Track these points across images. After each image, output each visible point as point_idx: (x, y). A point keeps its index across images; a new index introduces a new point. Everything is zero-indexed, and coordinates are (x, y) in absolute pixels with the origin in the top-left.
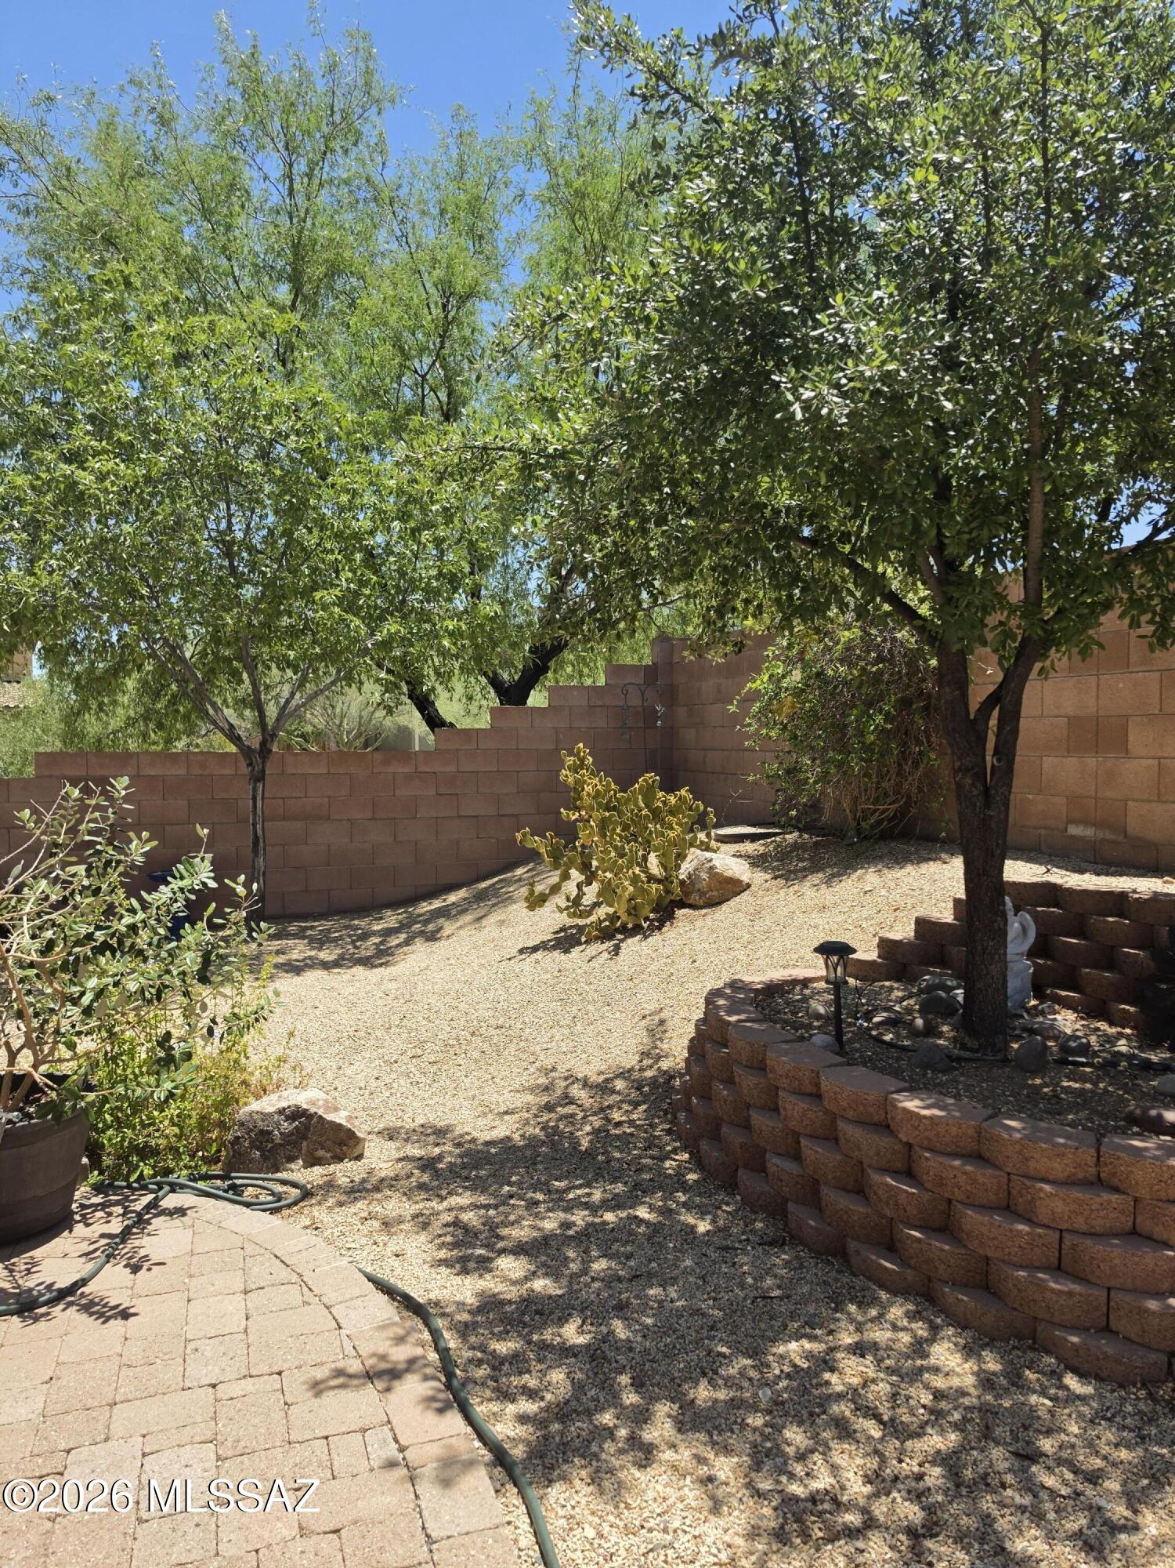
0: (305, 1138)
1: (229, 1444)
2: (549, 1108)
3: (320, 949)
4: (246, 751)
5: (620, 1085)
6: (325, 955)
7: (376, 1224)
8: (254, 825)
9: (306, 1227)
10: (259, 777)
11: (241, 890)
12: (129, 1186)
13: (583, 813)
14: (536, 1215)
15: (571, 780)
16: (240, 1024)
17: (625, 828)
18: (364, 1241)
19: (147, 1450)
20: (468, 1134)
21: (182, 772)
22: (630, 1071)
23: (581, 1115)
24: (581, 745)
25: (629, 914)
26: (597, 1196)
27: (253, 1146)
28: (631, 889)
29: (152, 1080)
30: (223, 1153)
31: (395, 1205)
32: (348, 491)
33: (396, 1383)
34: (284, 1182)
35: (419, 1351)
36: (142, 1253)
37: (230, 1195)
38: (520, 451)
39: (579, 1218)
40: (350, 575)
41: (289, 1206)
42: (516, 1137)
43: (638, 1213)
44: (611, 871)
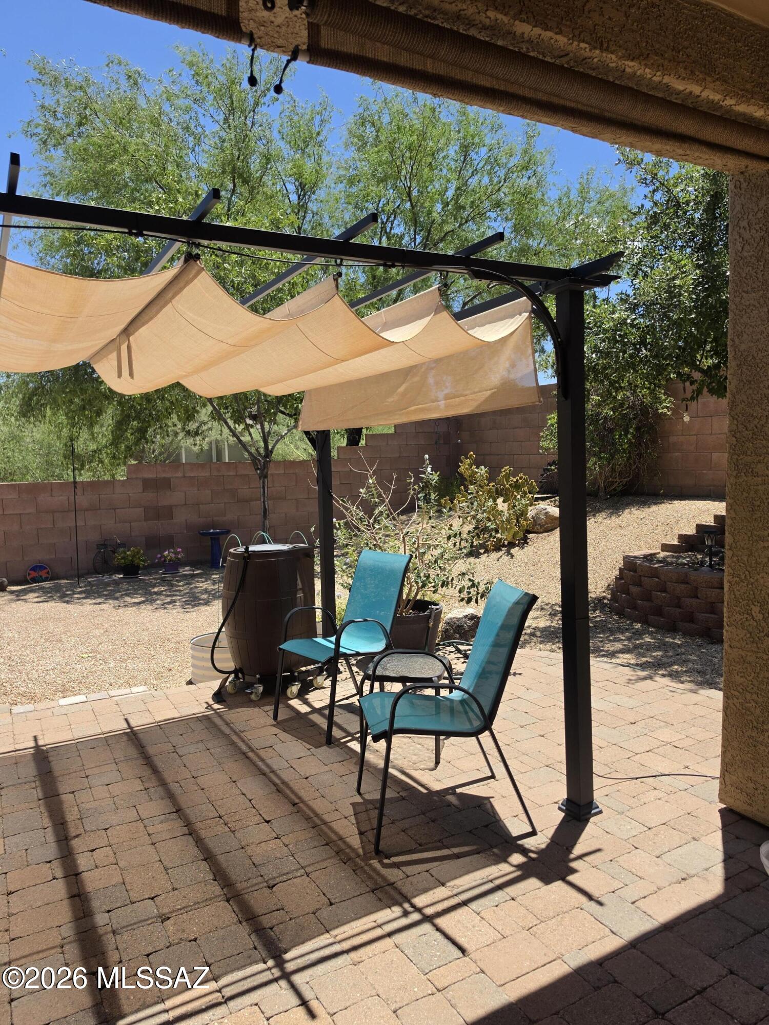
8: (264, 502)
10: (264, 476)
21: (208, 474)
24: (472, 453)
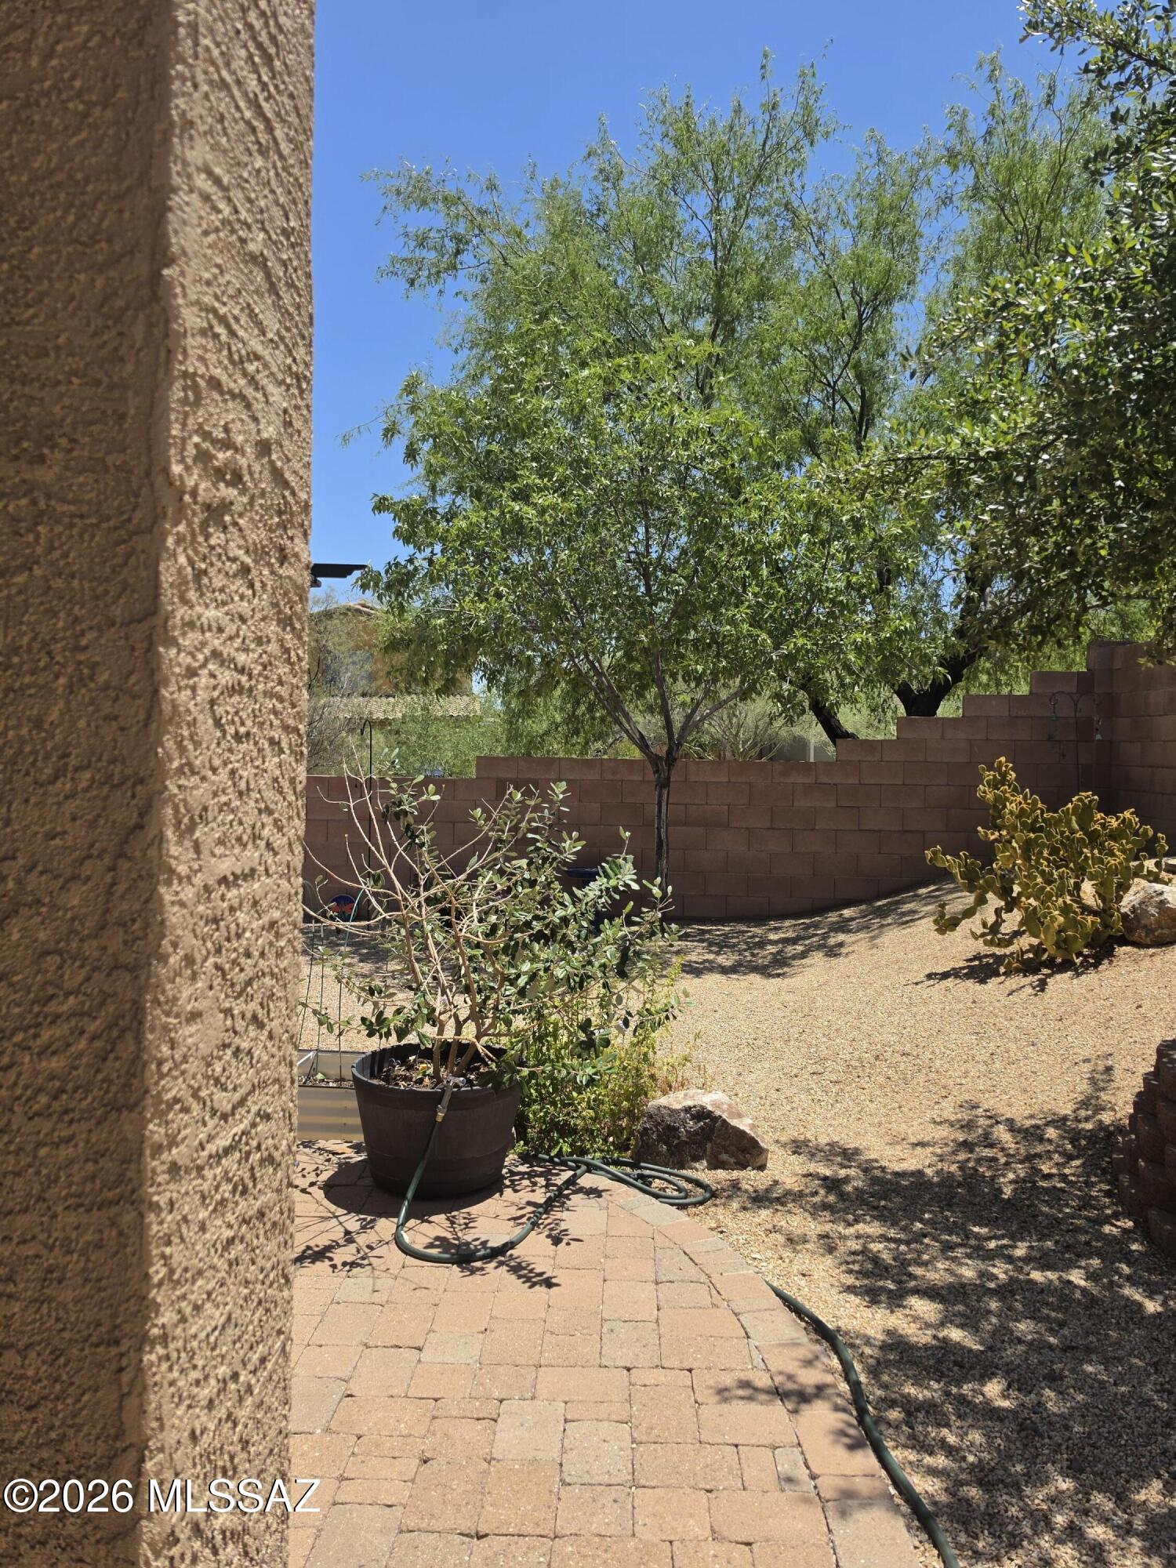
0: (710, 1139)
1: (643, 1429)
2: (967, 1146)
3: (718, 953)
4: (654, 759)
5: (1051, 1133)
6: (721, 960)
7: (781, 1239)
8: (659, 829)
9: (712, 1229)
10: (664, 784)
11: (656, 891)
12: (551, 1160)
13: (1004, 833)
14: (954, 1259)
15: (990, 796)
16: (651, 1020)
17: (1054, 851)
18: (769, 1254)
19: (569, 1417)
20: (876, 1161)
21: (597, 777)
22: (1065, 1118)
23: (1003, 1160)
24: (1003, 759)
25: (1059, 947)
26: (1020, 1251)
27: (660, 1139)
28: (1061, 919)
29: (575, 1062)
30: (633, 1142)
31: (798, 1222)
32: (760, 508)
33: (804, 1407)
34: (689, 1180)
35: (829, 1379)
36: (563, 1226)
37: (639, 1183)
38: (948, 458)
39: (1000, 1271)
40: (757, 589)
41: (695, 1204)
42: (929, 1172)
43: (1072, 1278)
44: (1037, 898)
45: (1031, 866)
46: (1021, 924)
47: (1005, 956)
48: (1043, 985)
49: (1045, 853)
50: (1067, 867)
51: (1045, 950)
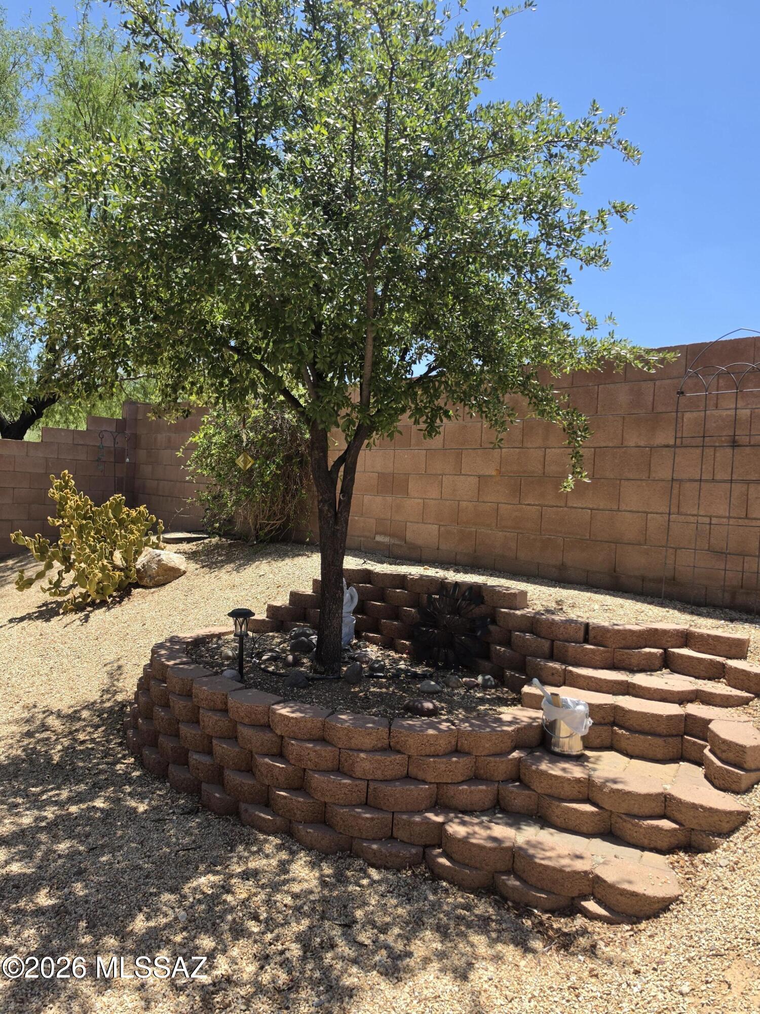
2: (29, 734)
5: (85, 714)
13: (66, 520)
14: (17, 814)
15: (57, 496)
17: (98, 532)
22: (95, 703)
23: (54, 738)
24: (66, 471)
25: (98, 593)
26: (64, 795)
28: (100, 575)
38: (29, 256)
39: (50, 813)
42: (2, 758)
43: (95, 804)
44: (86, 563)
45: (83, 542)
46: (75, 580)
47: (64, 601)
48: (87, 617)
49: (92, 534)
50: (105, 542)
51: (89, 596)
